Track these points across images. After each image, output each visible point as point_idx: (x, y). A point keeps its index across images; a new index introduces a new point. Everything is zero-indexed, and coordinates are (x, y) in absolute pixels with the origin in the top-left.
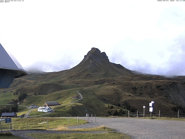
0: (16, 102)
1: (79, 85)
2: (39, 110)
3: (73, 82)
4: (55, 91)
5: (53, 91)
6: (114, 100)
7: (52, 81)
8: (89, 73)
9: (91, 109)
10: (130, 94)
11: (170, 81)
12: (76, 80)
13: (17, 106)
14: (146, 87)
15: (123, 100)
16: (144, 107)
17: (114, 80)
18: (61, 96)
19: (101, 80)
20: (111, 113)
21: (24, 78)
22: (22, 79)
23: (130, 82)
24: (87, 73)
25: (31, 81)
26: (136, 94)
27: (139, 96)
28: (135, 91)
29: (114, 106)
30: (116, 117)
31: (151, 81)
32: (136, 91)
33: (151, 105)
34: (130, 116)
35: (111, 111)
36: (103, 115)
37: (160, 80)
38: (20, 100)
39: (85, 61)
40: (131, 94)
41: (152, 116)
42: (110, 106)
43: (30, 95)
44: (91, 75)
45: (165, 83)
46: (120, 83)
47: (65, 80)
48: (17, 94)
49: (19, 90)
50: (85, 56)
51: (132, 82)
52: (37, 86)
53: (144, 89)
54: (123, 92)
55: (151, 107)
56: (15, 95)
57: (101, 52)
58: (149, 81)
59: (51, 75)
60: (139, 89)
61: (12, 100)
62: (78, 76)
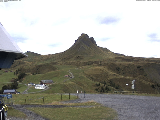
0: (16, 80)
1: (71, 66)
2: (36, 88)
3: (66, 63)
4: (50, 71)
5: (48, 71)
6: (101, 79)
7: (47, 62)
8: (79, 56)
9: (81, 87)
10: (114, 74)
11: (150, 62)
12: (68, 62)
13: (17, 84)
14: (128, 67)
15: (109, 79)
16: (127, 85)
17: (101, 62)
18: (55, 75)
19: (90, 62)
20: (99, 90)
21: (23, 60)
22: (22, 60)
23: (115, 63)
24: (77, 56)
25: (29, 63)
26: (120, 74)
27: (122, 75)
28: (118, 70)
29: (101, 84)
30: (103, 93)
31: (133, 62)
32: (120, 71)
33: (133, 83)
34: (115, 93)
35: (98, 88)
36: (92, 91)
37: (140, 61)
38: (19, 79)
39: (76, 45)
40: (116, 74)
41: (134, 92)
42: (97, 84)
43: (28, 75)
44: (81, 57)
45: (145, 64)
46: (106, 64)
47: (59, 62)
48: (17, 74)
49: (19, 70)
50: (76, 41)
51: (116, 63)
52: (34, 66)
53: (127, 69)
54: (109, 71)
55: (132, 85)
56: (15, 74)
57: (90, 38)
58: (131, 63)
59: (46, 57)
60: (122, 69)
61: (13, 79)
62: (69, 58)
